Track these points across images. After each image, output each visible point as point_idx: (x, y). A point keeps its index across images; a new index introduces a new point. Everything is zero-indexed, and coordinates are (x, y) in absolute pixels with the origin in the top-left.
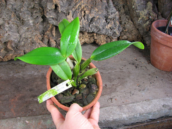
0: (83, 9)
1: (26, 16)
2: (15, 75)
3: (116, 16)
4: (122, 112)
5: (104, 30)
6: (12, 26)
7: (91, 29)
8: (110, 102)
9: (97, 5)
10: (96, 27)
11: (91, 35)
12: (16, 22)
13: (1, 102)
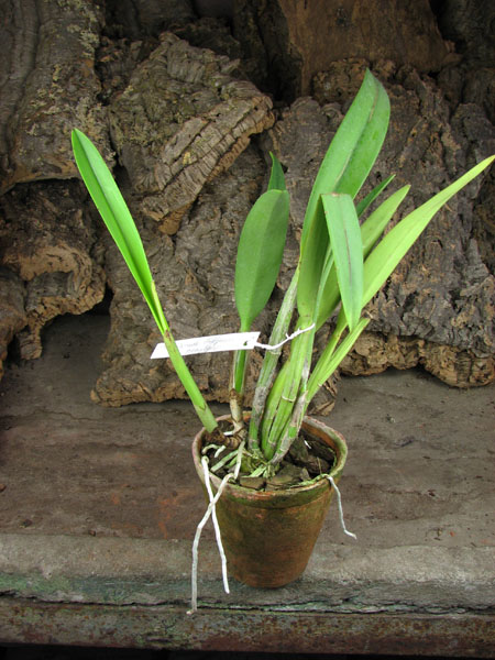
1: (225, 282)
2: (178, 442)
3: (485, 289)
4: (456, 564)
5: (446, 331)
6: (185, 307)
7: (408, 326)
8: (432, 538)
9: (427, 257)
10: (423, 322)
11: (411, 344)
12: (197, 297)
13: (135, 502)
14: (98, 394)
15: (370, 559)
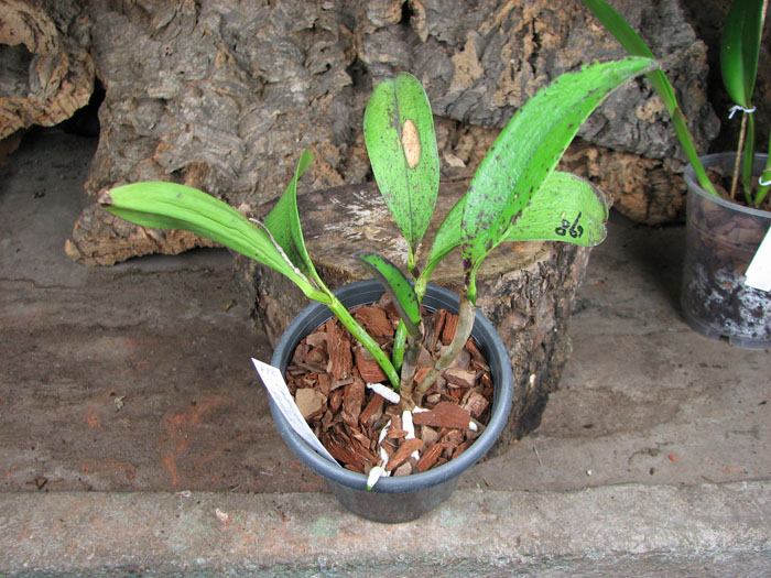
0: (530, 26)
1: (280, 62)
2: (205, 318)
3: (692, 60)
4: (696, 518)
6: (216, 103)
8: (640, 466)
11: (575, 157)
12: (234, 86)
13: (125, 422)
14: (77, 245)
15: (543, 515)
